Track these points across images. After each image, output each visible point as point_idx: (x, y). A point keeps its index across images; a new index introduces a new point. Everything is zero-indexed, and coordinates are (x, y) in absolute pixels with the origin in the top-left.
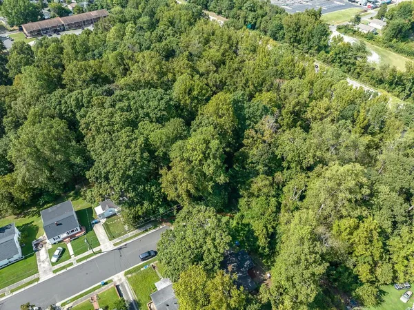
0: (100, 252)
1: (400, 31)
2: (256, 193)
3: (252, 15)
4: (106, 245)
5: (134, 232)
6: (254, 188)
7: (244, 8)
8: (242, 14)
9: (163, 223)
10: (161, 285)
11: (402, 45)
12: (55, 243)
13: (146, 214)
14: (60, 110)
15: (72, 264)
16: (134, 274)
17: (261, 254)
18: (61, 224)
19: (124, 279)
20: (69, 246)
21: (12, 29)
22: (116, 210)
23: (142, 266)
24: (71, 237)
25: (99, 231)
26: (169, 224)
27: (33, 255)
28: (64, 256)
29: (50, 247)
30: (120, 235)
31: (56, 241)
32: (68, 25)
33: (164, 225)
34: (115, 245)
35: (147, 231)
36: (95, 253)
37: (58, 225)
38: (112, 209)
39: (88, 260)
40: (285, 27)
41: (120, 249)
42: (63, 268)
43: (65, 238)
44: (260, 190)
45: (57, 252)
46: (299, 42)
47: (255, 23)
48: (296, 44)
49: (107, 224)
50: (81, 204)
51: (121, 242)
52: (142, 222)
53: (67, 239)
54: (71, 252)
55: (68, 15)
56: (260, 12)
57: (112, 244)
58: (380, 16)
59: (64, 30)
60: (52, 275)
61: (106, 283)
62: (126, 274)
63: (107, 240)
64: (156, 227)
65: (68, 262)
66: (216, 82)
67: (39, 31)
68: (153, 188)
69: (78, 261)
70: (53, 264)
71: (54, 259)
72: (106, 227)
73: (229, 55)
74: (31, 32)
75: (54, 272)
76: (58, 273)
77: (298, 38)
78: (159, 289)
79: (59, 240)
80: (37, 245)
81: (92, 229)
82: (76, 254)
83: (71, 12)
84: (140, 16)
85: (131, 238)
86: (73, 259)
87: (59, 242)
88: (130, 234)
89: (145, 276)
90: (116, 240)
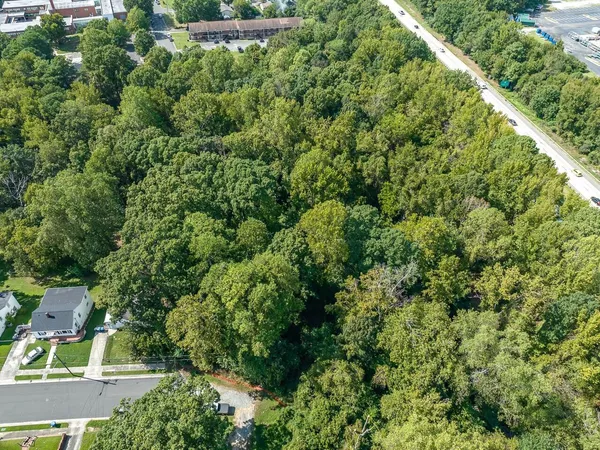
0: (81, 375)
3: (515, 64)
4: (94, 369)
5: (137, 366)
7: (504, 52)
8: (498, 60)
9: (182, 371)
12: (40, 339)
15: (40, 377)
16: (98, 430)
18: (53, 317)
19: (82, 430)
20: (52, 350)
21: (179, 25)
24: (61, 339)
25: (99, 344)
26: (189, 375)
27: (10, 343)
28: (38, 361)
29: (33, 341)
30: (118, 362)
32: (245, 32)
34: (104, 373)
35: (154, 371)
36: (74, 375)
37: (50, 316)
39: (63, 380)
40: (562, 98)
41: (106, 383)
42: (29, 377)
43: (53, 338)
45: (32, 353)
46: (577, 132)
47: (516, 81)
48: (570, 134)
49: (112, 340)
51: (112, 374)
53: (55, 340)
54: (50, 360)
55: (253, 18)
56: (531, 63)
57: (102, 370)
59: (237, 38)
60: (11, 381)
61: (57, 426)
62: (89, 425)
63: (99, 362)
64: (169, 371)
65: (38, 372)
67: (206, 34)
69: (50, 376)
70: (22, 367)
71: (25, 361)
74: (195, 35)
75: (18, 378)
76: (20, 382)
77: (577, 125)
79: (45, 336)
80: (21, 332)
82: (52, 366)
83: (259, 14)
85: (129, 373)
86: (48, 370)
87: (45, 339)
90: (110, 368)
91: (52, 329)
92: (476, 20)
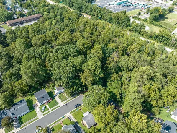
0: (59, 106)
1: (155, 18)
2: (113, 80)
3: (100, 14)
4: (61, 104)
5: (70, 98)
6: (112, 78)
7: (96, 11)
8: (96, 13)
9: (80, 94)
10: (85, 115)
11: (157, 23)
12: (41, 105)
13: (75, 91)
14: (35, 55)
15: (49, 112)
16: (74, 113)
19: (70, 115)
20: (47, 105)
21: (2, 23)
22: (62, 91)
23: (76, 110)
24: (47, 102)
25: (57, 99)
26: (82, 94)
27: (34, 110)
29: (40, 106)
30: (65, 100)
31: (42, 104)
32: (26, 21)
33: (81, 95)
34: (64, 103)
35: (75, 97)
36: (58, 107)
37: (42, 98)
38: (61, 90)
39: (55, 110)
40: (113, 18)
41: (66, 105)
42: (47, 113)
43: (45, 103)
44: (114, 79)
45: (43, 108)
46: (119, 23)
47: (101, 17)
48: (118, 24)
49: (59, 97)
50: (47, 90)
51: (66, 102)
52: (73, 94)
54: (48, 107)
55: (24, 17)
56: (102, 12)
58: (148, 12)
59: (24, 23)
60: (43, 116)
61: (64, 117)
62: (71, 113)
63: (61, 102)
64: (78, 96)
65: (48, 111)
66: (92, 41)
67: (14, 24)
68: (77, 81)
69: (52, 110)
70: (42, 112)
71: (43, 111)
72: (60, 97)
73: (94, 30)
74: (11, 24)
75: (44, 115)
76: (45, 115)
77: (119, 22)
78: (85, 116)
79: (43, 103)
80: (35, 106)
81: (54, 99)
82: (50, 108)
83: (25, 15)
84: (56, 16)
86: (50, 110)
87: (43, 104)
88: (69, 99)
89: (78, 113)
90: (64, 102)
91: (44, 100)
92: (86, 6)
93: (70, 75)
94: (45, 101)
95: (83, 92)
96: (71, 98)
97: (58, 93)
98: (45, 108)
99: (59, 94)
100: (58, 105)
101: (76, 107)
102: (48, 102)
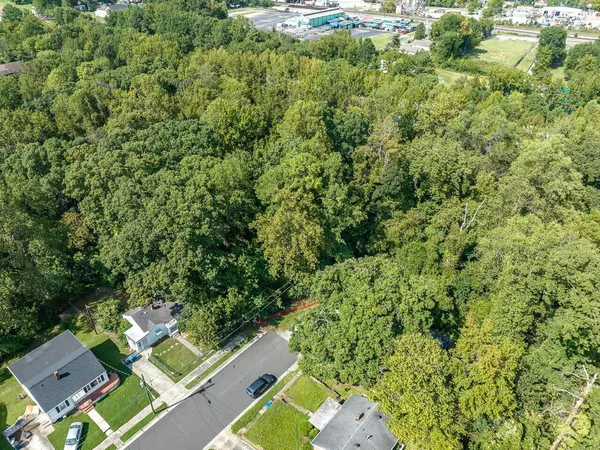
0: (164, 407)
4: (172, 393)
5: (214, 356)
9: (261, 329)
10: (320, 419)
11: (462, 62)
12: (60, 420)
16: (250, 425)
17: (445, 325)
18: (67, 374)
19: (235, 439)
20: (94, 416)
22: (168, 326)
23: (259, 407)
24: (92, 397)
25: (146, 370)
26: (272, 327)
28: (89, 437)
29: (51, 429)
30: (190, 368)
31: (63, 413)
33: (264, 331)
34: (189, 387)
35: (238, 347)
36: (156, 412)
37: (61, 377)
38: (161, 326)
39: (146, 429)
41: (202, 390)
43: (81, 403)
45: (72, 434)
49: (157, 357)
50: (87, 341)
51: (199, 378)
53: (86, 404)
54: (104, 425)
57: (183, 387)
58: (421, 37)
62: (235, 430)
63: (169, 382)
64: (250, 338)
65: (104, 445)
69: (125, 438)
72: (158, 361)
78: (321, 427)
79: (68, 409)
80: (17, 435)
81: (130, 372)
82: (115, 426)
85: (215, 367)
86: (112, 437)
87: (68, 415)
88: (209, 362)
89: (276, 420)
90: (189, 378)
91: (75, 390)
93: (205, 229)
94: (82, 394)
95: (272, 316)
96: (219, 355)
97: (144, 340)
98: (85, 429)
99: (154, 345)
100: (157, 403)
101: (257, 394)
102: (96, 398)
